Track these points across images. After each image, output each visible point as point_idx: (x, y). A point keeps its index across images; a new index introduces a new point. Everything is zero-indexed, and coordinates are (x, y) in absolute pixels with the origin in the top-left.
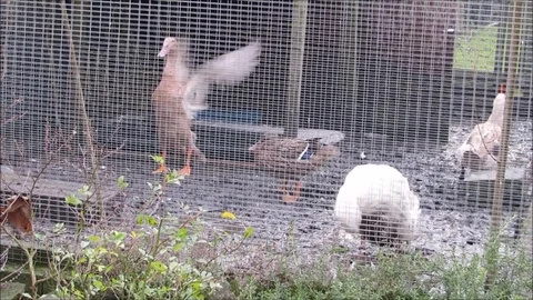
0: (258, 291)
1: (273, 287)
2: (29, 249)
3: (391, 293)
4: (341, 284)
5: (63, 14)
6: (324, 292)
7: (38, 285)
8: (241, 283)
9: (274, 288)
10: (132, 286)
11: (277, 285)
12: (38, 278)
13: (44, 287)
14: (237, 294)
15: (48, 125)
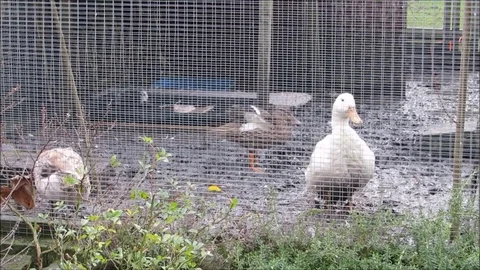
0: (243, 252)
1: (257, 248)
2: (33, 223)
3: (366, 248)
4: (320, 242)
5: (52, 8)
6: (304, 250)
7: (43, 256)
8: (228, 246)
9: (259, 249)
10: (130, 257)
11: (262, 247)
12: (43, 249)
13: (49, 258)
14: (225, 257)
15: (44, 110)
